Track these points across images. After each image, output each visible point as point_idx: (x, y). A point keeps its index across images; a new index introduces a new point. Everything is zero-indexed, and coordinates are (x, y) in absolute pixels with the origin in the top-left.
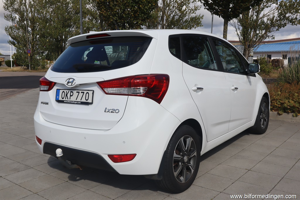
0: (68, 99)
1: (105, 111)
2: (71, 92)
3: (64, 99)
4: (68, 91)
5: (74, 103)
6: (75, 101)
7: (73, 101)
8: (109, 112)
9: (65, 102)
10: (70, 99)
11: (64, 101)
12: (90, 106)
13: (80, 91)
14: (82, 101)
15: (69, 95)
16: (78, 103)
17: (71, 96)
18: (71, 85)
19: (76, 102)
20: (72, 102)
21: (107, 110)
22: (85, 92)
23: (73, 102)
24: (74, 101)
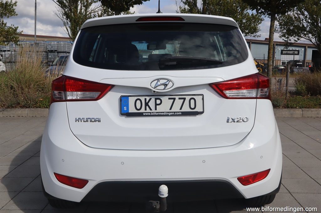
0: (151, 109)
1: (228, 122)
2: (156, 99)
3: (143, 110)
4: (148, 98)
5: (168, 115)
6: (169, 112)
7: (163, 112)
8: (234, 122)
9: (147, 114)
10: (156, 109)
11: (144, 114)
12: (198, 116)
13: (177, 98)
14: (183, 110)
15: (152, 104)
16: (175, 114)
17: (156, 105)
18: (164, 89)
19: (171, 114)
20: (162, 114)
21: (231, 120)
22: (188, 98)
23: (164, 114)
24: (167, 112)
